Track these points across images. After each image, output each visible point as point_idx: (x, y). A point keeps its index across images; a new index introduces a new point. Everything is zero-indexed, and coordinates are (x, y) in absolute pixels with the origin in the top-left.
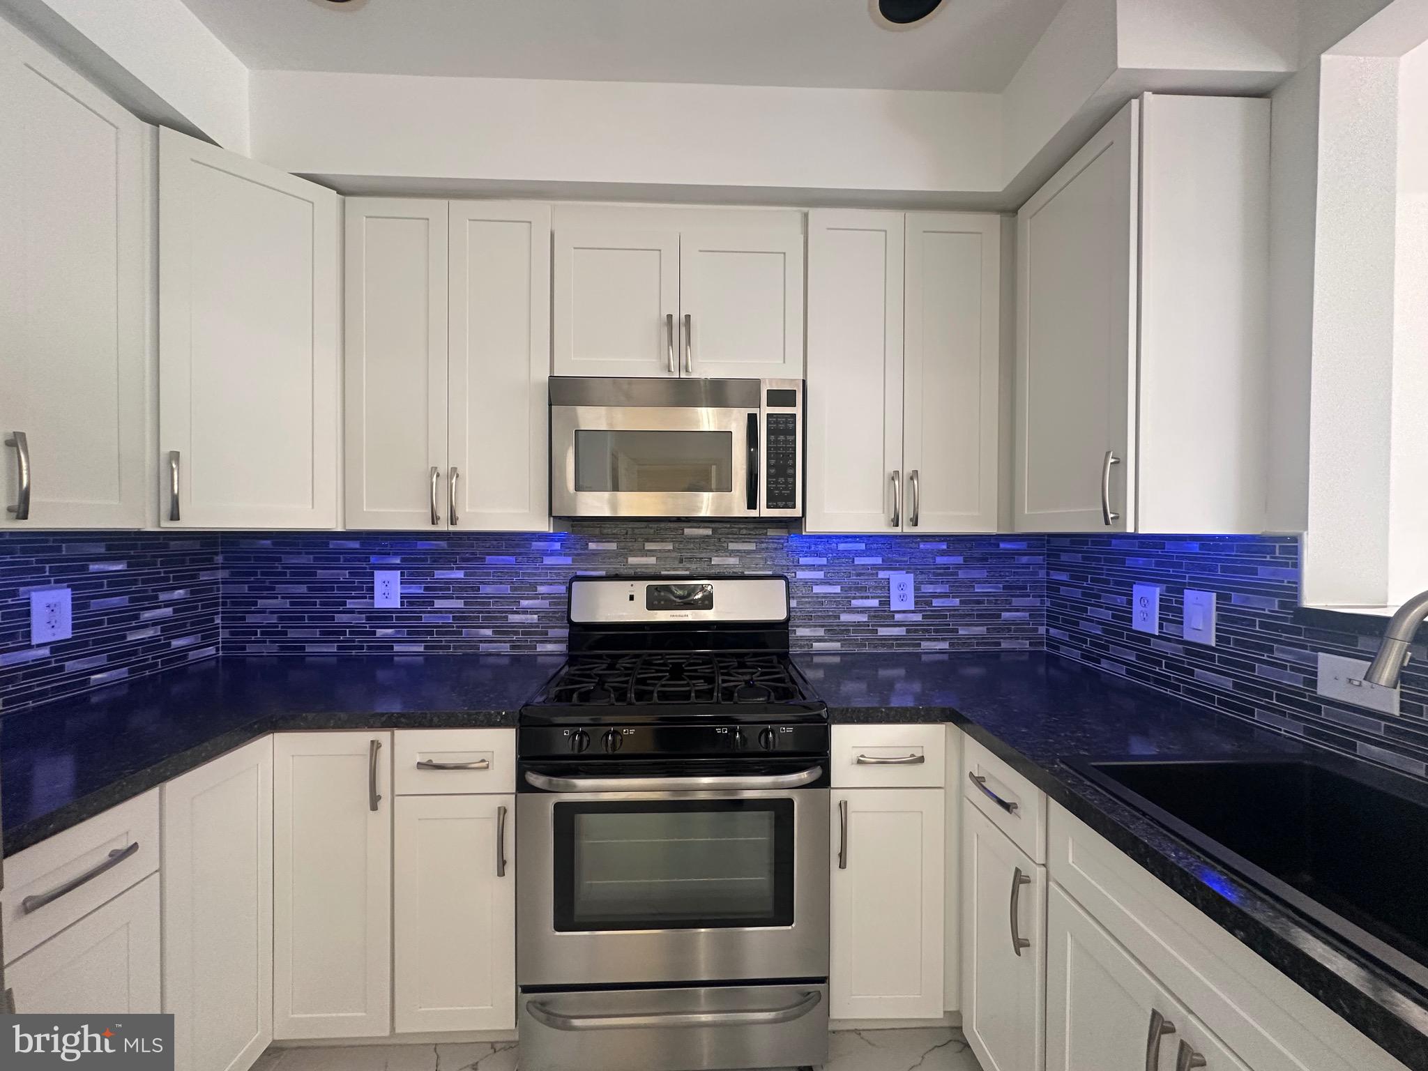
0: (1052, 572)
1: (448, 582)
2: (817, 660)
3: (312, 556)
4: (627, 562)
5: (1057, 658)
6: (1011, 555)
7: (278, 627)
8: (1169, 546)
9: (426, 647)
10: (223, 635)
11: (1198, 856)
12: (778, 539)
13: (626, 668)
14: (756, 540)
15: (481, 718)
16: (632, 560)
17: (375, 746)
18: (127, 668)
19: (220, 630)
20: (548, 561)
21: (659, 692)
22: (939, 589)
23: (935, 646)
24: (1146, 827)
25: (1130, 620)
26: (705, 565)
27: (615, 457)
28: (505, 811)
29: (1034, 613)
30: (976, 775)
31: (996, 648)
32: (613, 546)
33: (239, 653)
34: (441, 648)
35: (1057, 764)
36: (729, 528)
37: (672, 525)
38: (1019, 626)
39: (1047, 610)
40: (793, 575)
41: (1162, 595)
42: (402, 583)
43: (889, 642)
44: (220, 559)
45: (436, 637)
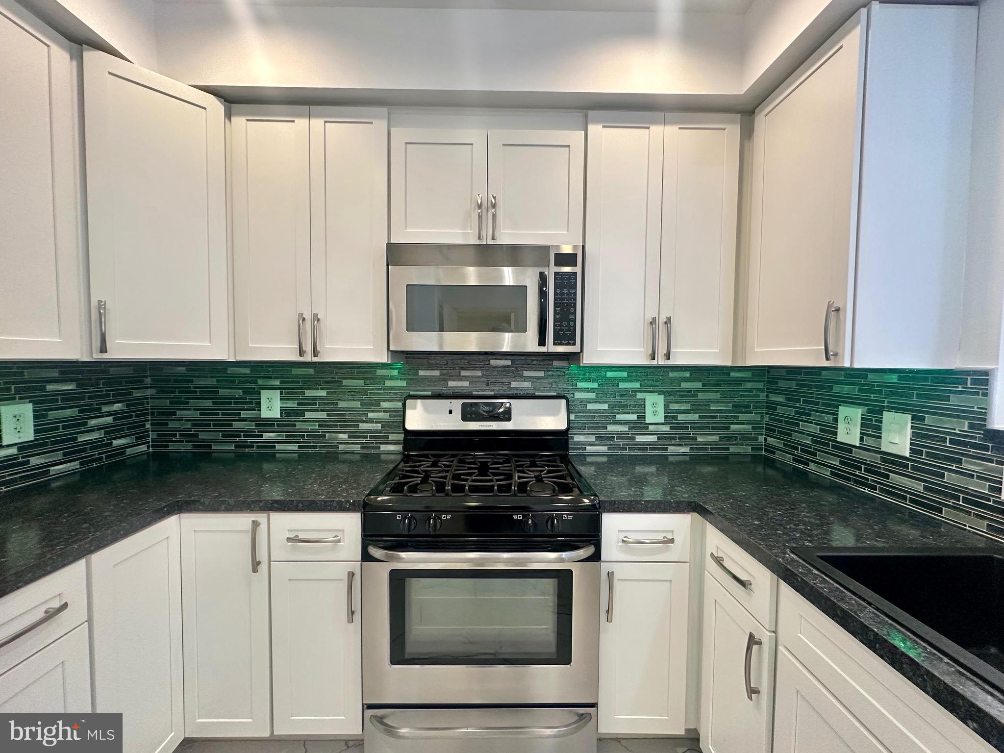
0: (770, 395)
1: (315, 398)
2: (589, 459)
3: (215, 379)
4: (447, 385)
5: (773, 461)
6: (739, 382)
7: (191, 431)
8: (871, 377)
9: (299, 447)
10: (152, 436)
11: (924, 647)
12: (561, 369)
13: (446, 466)
14: (544, 369)
15: (335, 504)
16: (451, 384)
17: (256, 524)
18: (79, 461)
19: (150, 433)
20: (388, 383)
21: (470, 486)
22: (684, 407)
23: (680, 450)
24: (873, 615)
25: (836, 434)
26: (505, 387)
27: (441, 307)
28: (353, 574)
29: (756, 426)
30: (716, 556)
31: (726, 452)
32: (436, 373)
33: (163, 450)
34: (310, 447)
35: (788, 554)
36: (524, 360)
37: (482, 357)
38: (743, 436)
39: (766, 424)
40: (572, 395)
41: (862, 415)
42: (281, 399)
43: (643, 446)
44: (148, 381)
45: (306, 439)
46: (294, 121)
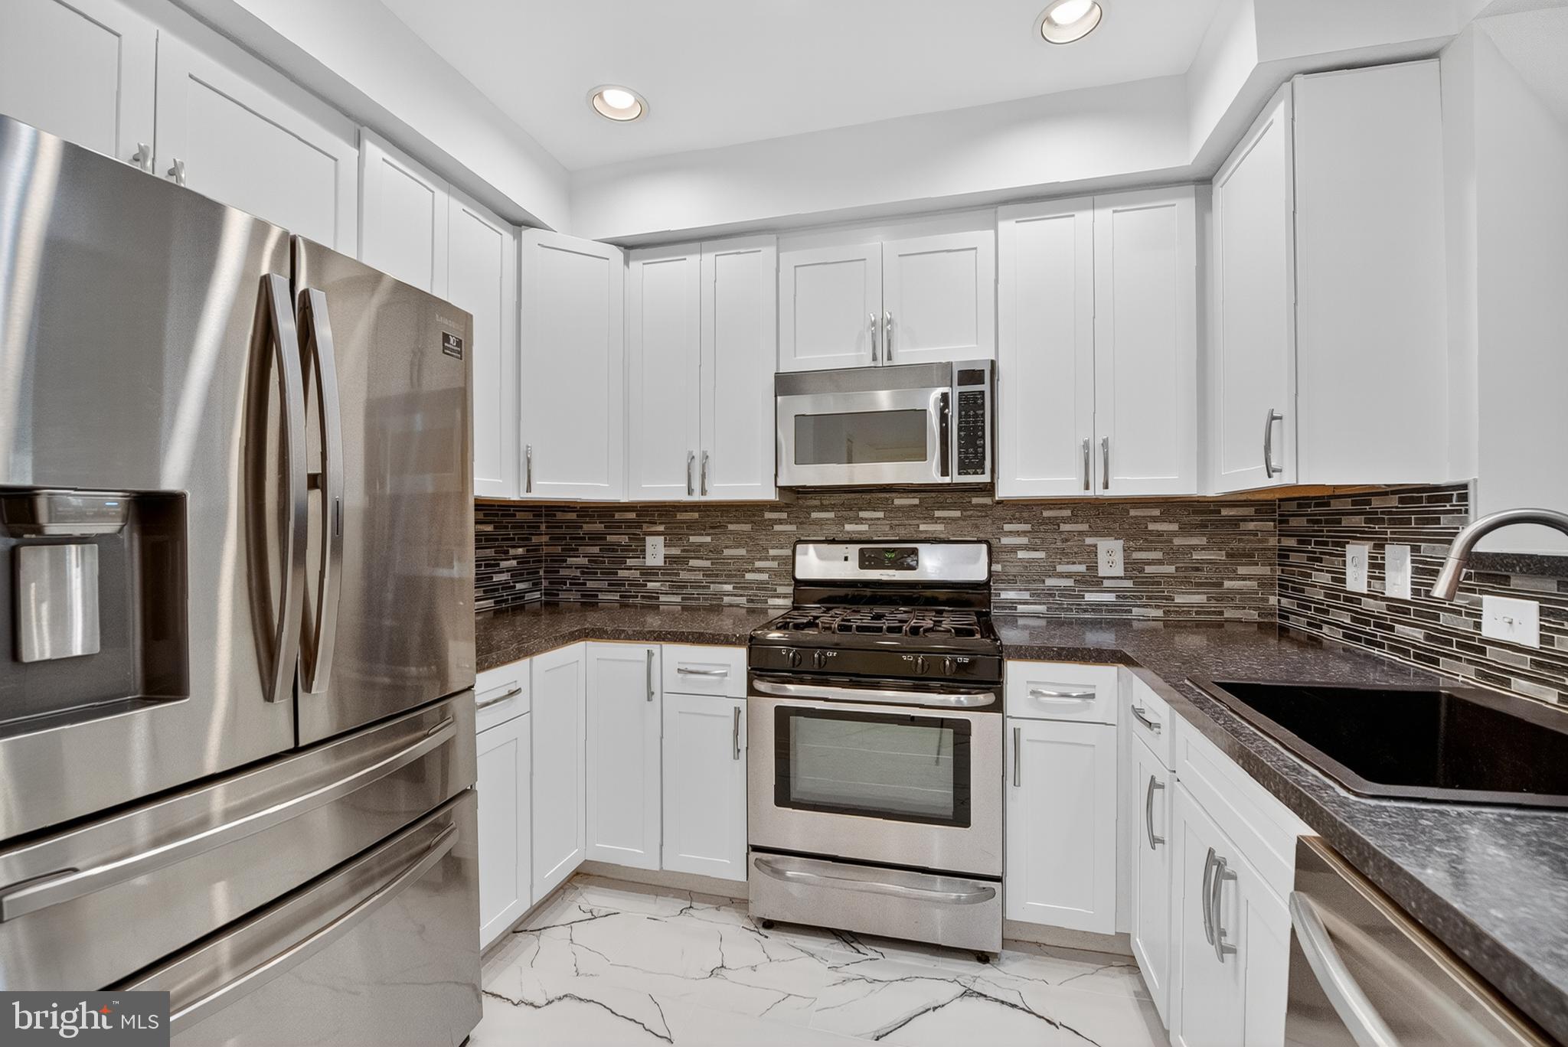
0: (1282, 538)
1: (700, 545)
2: (1019, 621)
3: (603, 524)
4: (843, 528)
6: (1235, 522)
7: (580, 579)
9: (683, 599)
10: (545, 583)
12: (982, 507)
14: (961, 509)
15: (722, 638)
16: (848, 527)
17: (650, 654)
19: (543, 580)
20: (777, 528)
22: (1153, 556)
23: (1148, 613)
25: (1344, 581)
26: (913, 530)
28: (740, 712)
29: (1263, 582)
30: (1137, 708)
31: (1218, 618)
32: (831, 515)
33: (555, 599)
34: (693, 599)
36: (934, 497)
37: (883, 495)
39: (1279, 579)
40: (998, 540)
41: (1369, 553)
42: (665, 546)
43: (1096, 607)
44: (543, 527)
45: (690, 591)
46: (685, 259)
